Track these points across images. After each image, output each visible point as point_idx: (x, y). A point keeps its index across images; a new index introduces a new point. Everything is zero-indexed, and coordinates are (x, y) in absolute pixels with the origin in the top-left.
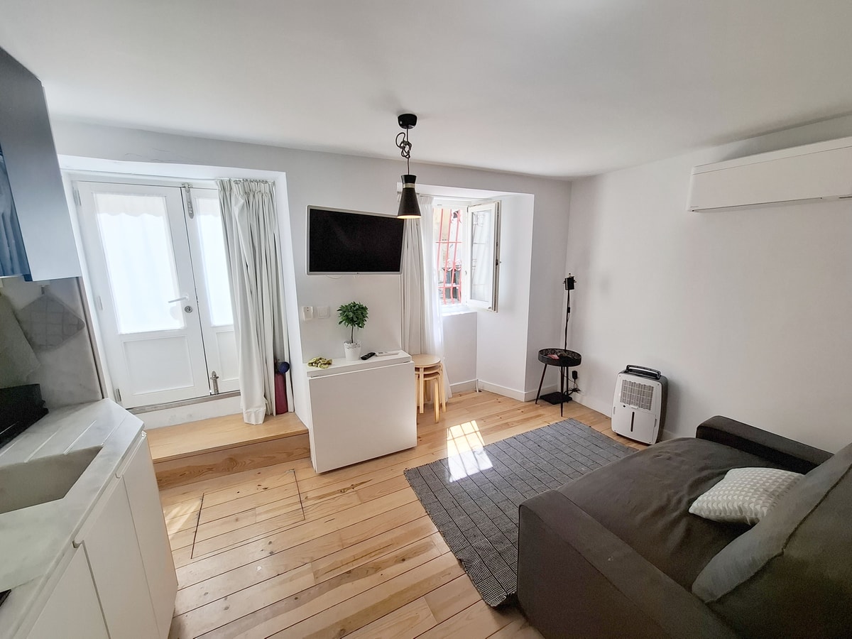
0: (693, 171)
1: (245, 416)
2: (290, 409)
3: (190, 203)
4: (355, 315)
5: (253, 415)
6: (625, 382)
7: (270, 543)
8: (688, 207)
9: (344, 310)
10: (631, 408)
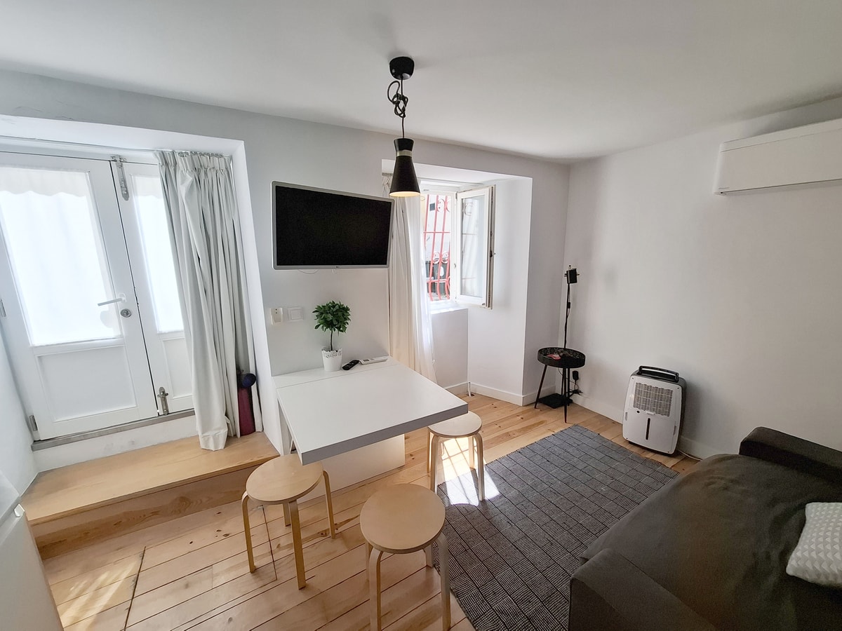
0: (721, 147)
1: (201, 440)
2: (258, 427)
3: (124, 181)
4: (334, 317)
5: (211, 440)
6: (639, 385)
7: (230, 620)
8: (714, 188)
9: (322, 311)
10: (646, 414)
